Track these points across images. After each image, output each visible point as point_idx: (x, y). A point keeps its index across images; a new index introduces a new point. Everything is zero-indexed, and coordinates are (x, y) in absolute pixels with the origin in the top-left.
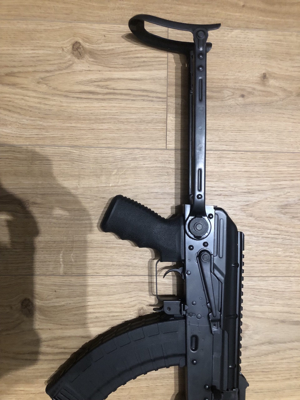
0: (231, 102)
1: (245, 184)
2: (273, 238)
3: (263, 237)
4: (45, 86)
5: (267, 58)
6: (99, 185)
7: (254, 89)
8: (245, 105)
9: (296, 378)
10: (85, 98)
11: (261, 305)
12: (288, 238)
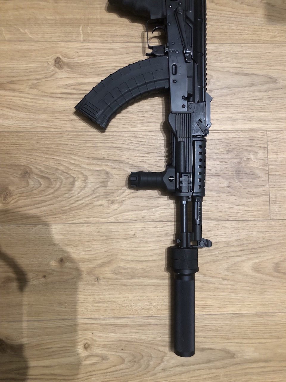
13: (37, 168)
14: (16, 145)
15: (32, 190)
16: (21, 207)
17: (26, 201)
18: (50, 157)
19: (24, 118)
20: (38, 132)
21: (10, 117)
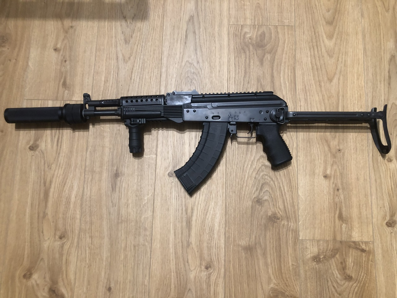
13: (254, 193)
14: (236, 209)
15: (272, 197)
16: (285, 206)
17: (279, 202)
18: (245, 183)
19: (215, 202)
20: (226, 191)
21: (214, 212)
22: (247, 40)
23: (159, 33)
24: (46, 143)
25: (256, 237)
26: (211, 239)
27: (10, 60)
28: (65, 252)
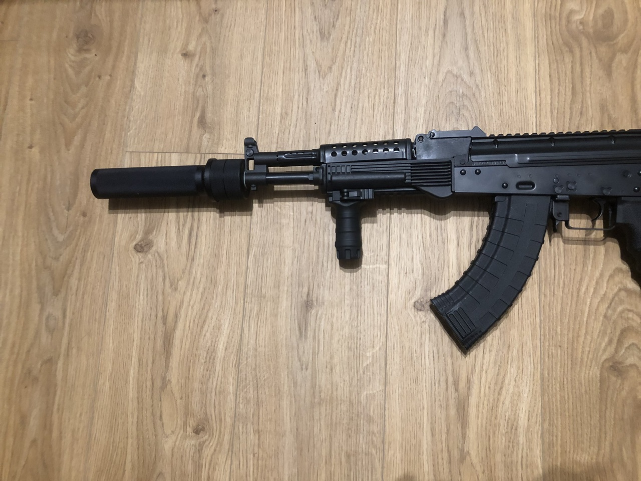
0: (210, 88)
1: (297, 74)
2: (355, 47)
3: (354, 56)
4: (180, 282)
5: (166, 53)
6: (292, 226)
7: (197, 65)
8: (214, 74)
9: (504, 23)
10: (197, 239)
11: (426, 57)
12: (355, 31)
22: (574, 26)
23: (388, 16)
24: (166, 239)
25: (612, 445)
26: (511, 446)
27: (100, 77)
28: (205, 461)
